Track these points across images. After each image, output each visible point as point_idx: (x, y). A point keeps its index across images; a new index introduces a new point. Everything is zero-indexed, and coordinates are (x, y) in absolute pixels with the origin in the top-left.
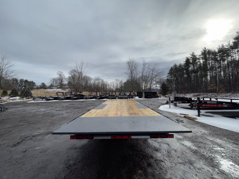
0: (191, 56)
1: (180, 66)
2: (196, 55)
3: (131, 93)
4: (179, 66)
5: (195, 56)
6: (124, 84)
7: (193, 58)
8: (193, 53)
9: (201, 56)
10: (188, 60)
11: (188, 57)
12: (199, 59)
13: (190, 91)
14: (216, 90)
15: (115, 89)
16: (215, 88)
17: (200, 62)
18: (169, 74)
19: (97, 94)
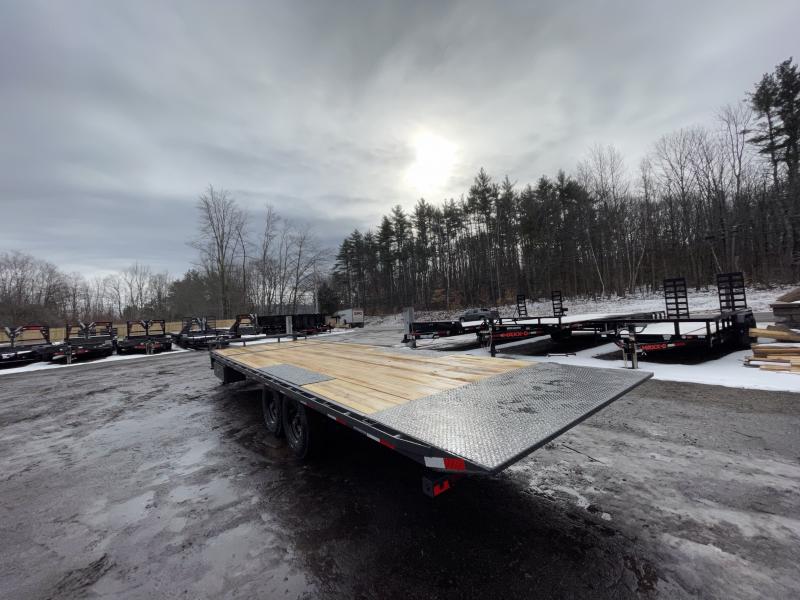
0: (394, 215)
1: (369, 237)
2: (404, 213)
3: (238, 321)
4: (366, 239)
5: (401, 216)
6: (172, 289)
7: (398, 221)
8: (398, 207)
9: (416, 220)
10: (386, 225)
11: (388, 217)
12: (410, 225)
13: (395, 309)
14: (444, 302)
15: (123, 308)
16: (442, 297)
17: (411, 233)
18: (339, 257)
19: (47, 338)
